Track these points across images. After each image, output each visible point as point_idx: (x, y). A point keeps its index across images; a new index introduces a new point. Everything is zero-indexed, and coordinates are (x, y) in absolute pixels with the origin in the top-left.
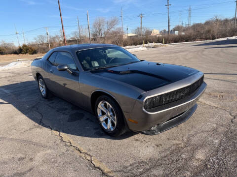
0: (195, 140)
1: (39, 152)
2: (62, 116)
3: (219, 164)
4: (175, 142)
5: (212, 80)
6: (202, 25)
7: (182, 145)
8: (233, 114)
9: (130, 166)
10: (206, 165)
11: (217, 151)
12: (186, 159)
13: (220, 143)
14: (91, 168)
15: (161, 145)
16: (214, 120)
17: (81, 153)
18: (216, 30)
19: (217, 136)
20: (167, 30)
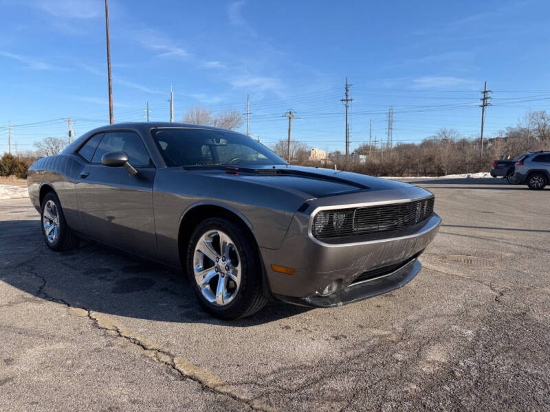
0: (421, 329)
1: (32, 347)
2: (97, 283)
3: (480, 370)
4: (375, 332)
5: (446, 235)
6: (417, 147)
7: (394, 338)
8: (497, 289)
9: (272, 373)
10: (453, 372)
11: (473, 348)
12: (405, 362)
13: (478, 335)
14: (173, 378)
15: (345, 337)
16: (459, 297)
17: (145, 349)
18: (444, 156)
19: (468, 324)
20: (343, 152)
